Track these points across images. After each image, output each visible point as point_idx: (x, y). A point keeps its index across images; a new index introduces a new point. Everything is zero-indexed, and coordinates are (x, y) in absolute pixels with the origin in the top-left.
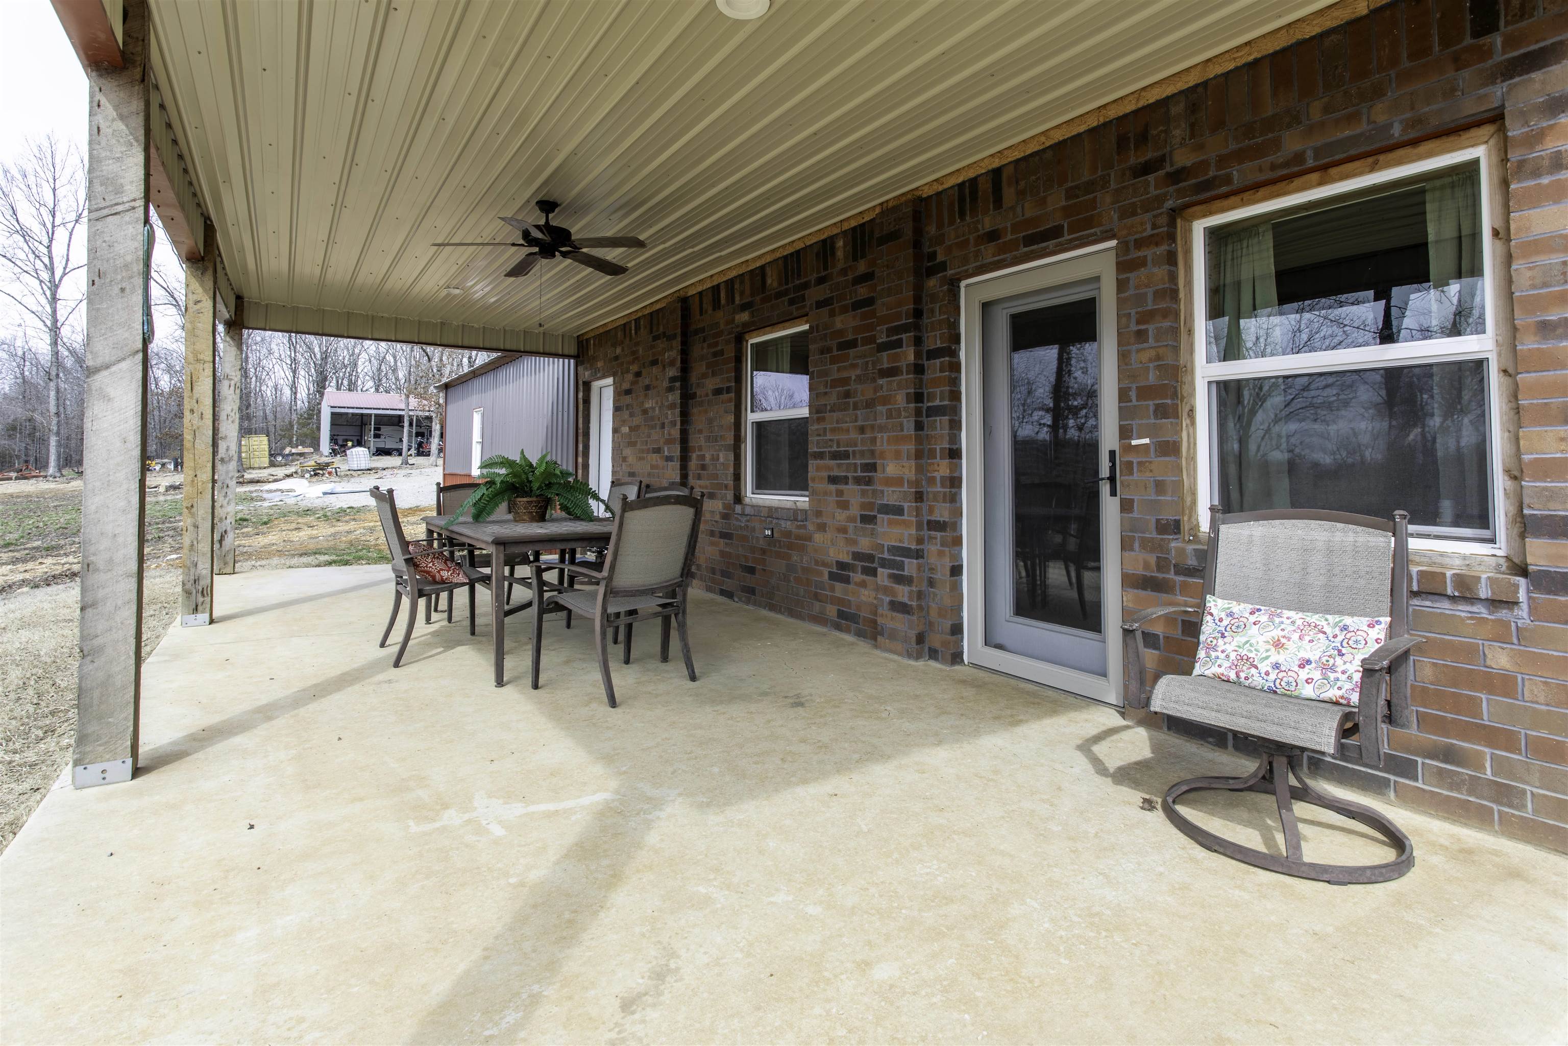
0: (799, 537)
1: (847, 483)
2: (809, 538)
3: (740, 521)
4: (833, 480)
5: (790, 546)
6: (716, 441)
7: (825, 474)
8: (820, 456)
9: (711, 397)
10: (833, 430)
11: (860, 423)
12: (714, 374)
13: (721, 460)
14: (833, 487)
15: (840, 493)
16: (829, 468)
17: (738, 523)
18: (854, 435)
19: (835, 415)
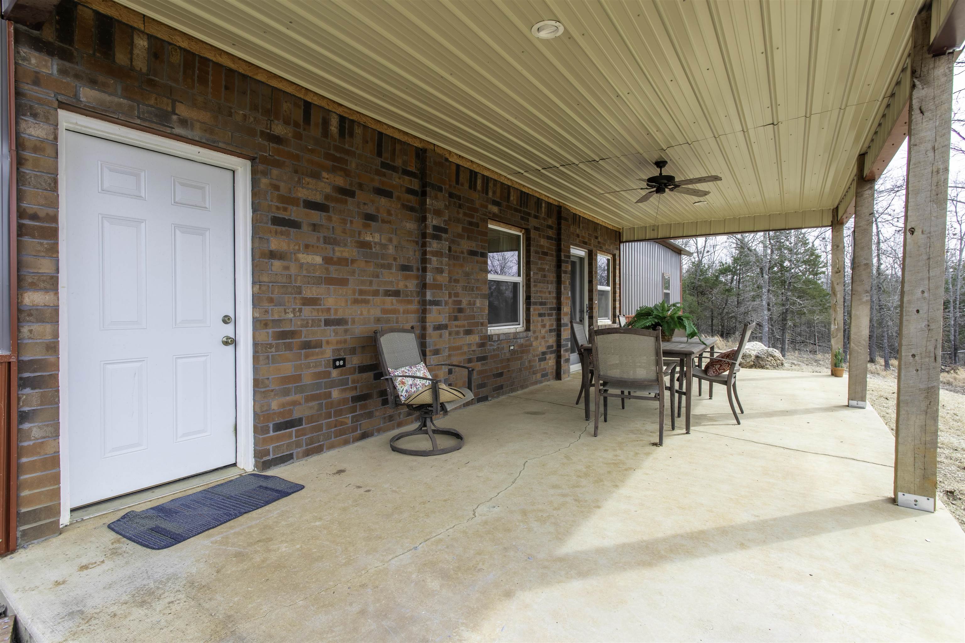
0: (526, 346)
1: (545, 316)
2: (531, 345)
3: (493, 345)
4: (540, 315)
5: (522, 352)
6: (473, 290)
7: (537, 312)
8: (535, 304)
9: (466, 255)
10: (541, 292)
11: (549, 290)
12: (469, 238)
13: (478, 305)
14: (540, 319)
15: (542, 321)
16: (539, 310)
17: (492, 348)
18: (547, 295)
19: (542, 285)
